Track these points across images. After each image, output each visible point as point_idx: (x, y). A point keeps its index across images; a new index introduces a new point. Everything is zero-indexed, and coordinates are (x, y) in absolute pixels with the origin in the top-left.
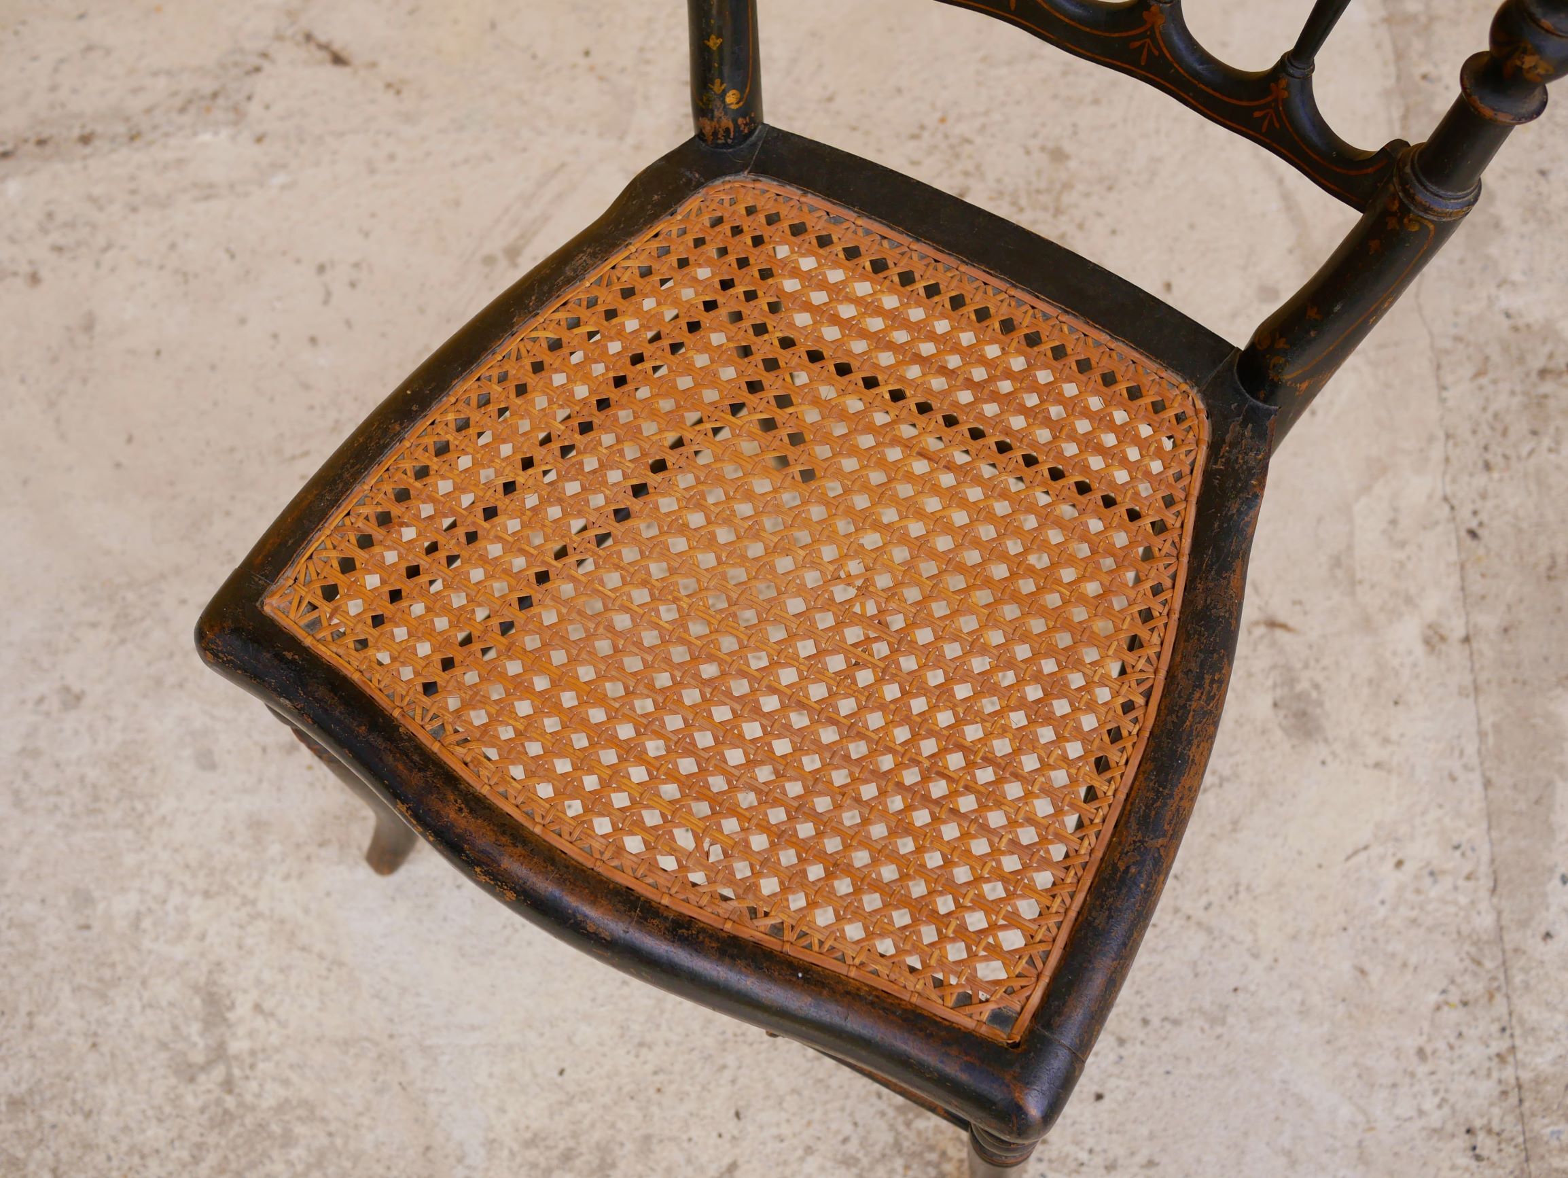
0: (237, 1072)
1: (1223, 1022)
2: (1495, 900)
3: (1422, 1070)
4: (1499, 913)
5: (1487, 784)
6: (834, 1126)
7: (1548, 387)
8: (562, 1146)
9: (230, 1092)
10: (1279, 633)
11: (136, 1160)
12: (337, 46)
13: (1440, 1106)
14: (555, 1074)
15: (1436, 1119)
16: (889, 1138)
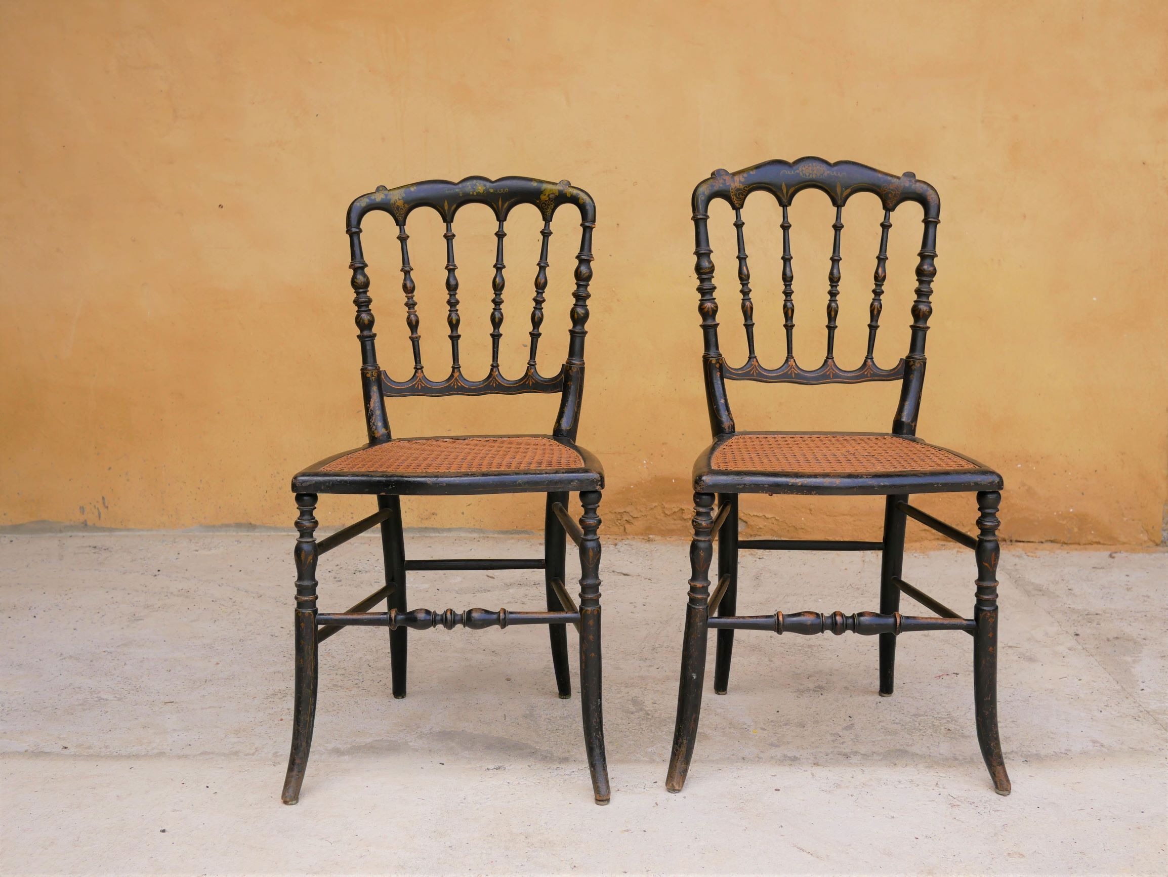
0: (649, 712)
1: (1028, 701)
2: (1118, 684)
3: (1107, 708)
4: (1122, 687)
5: (1105, 669)
6: (888, 719)
7: (1089, 616)
8: (783, 723)
9: (649, 715)
10: (1014, 648)
11: (615, 725)
12: (625, 573)
13: (1118, 713)
14: (776, 713)
15: (1118, 715)
16: (911, 720)
